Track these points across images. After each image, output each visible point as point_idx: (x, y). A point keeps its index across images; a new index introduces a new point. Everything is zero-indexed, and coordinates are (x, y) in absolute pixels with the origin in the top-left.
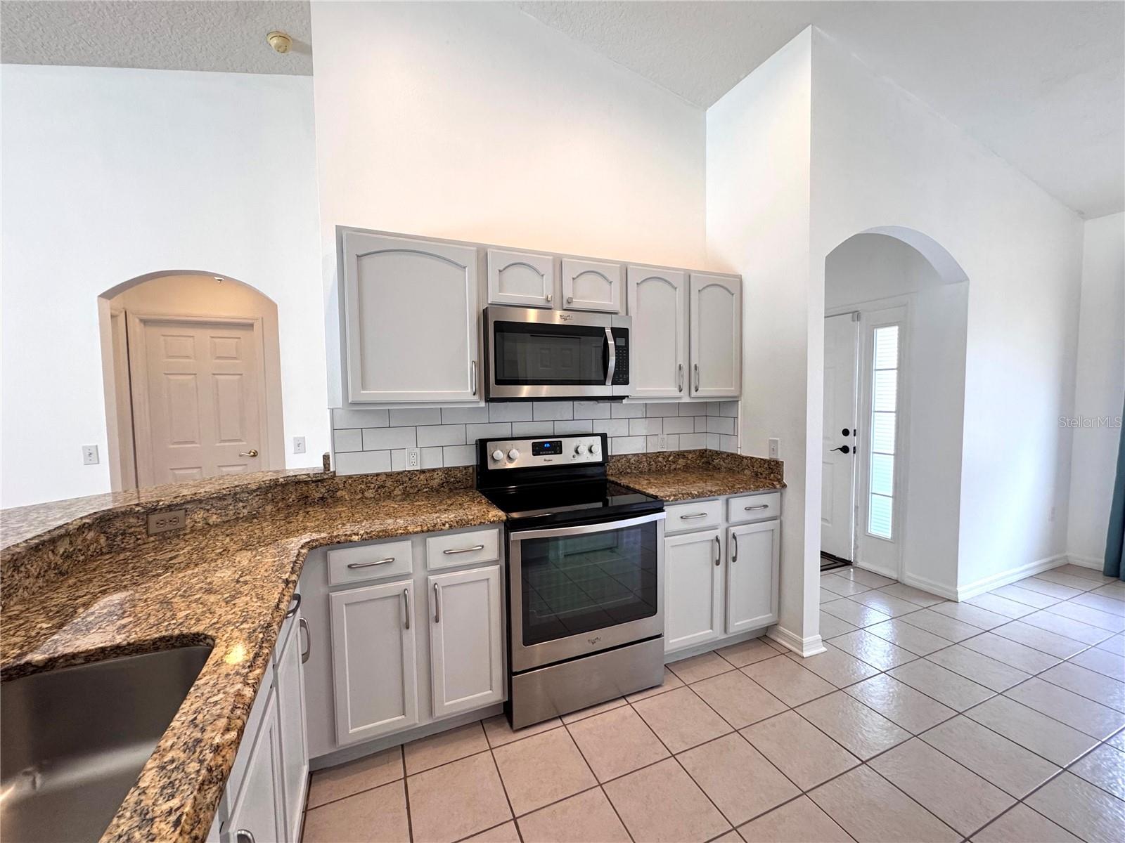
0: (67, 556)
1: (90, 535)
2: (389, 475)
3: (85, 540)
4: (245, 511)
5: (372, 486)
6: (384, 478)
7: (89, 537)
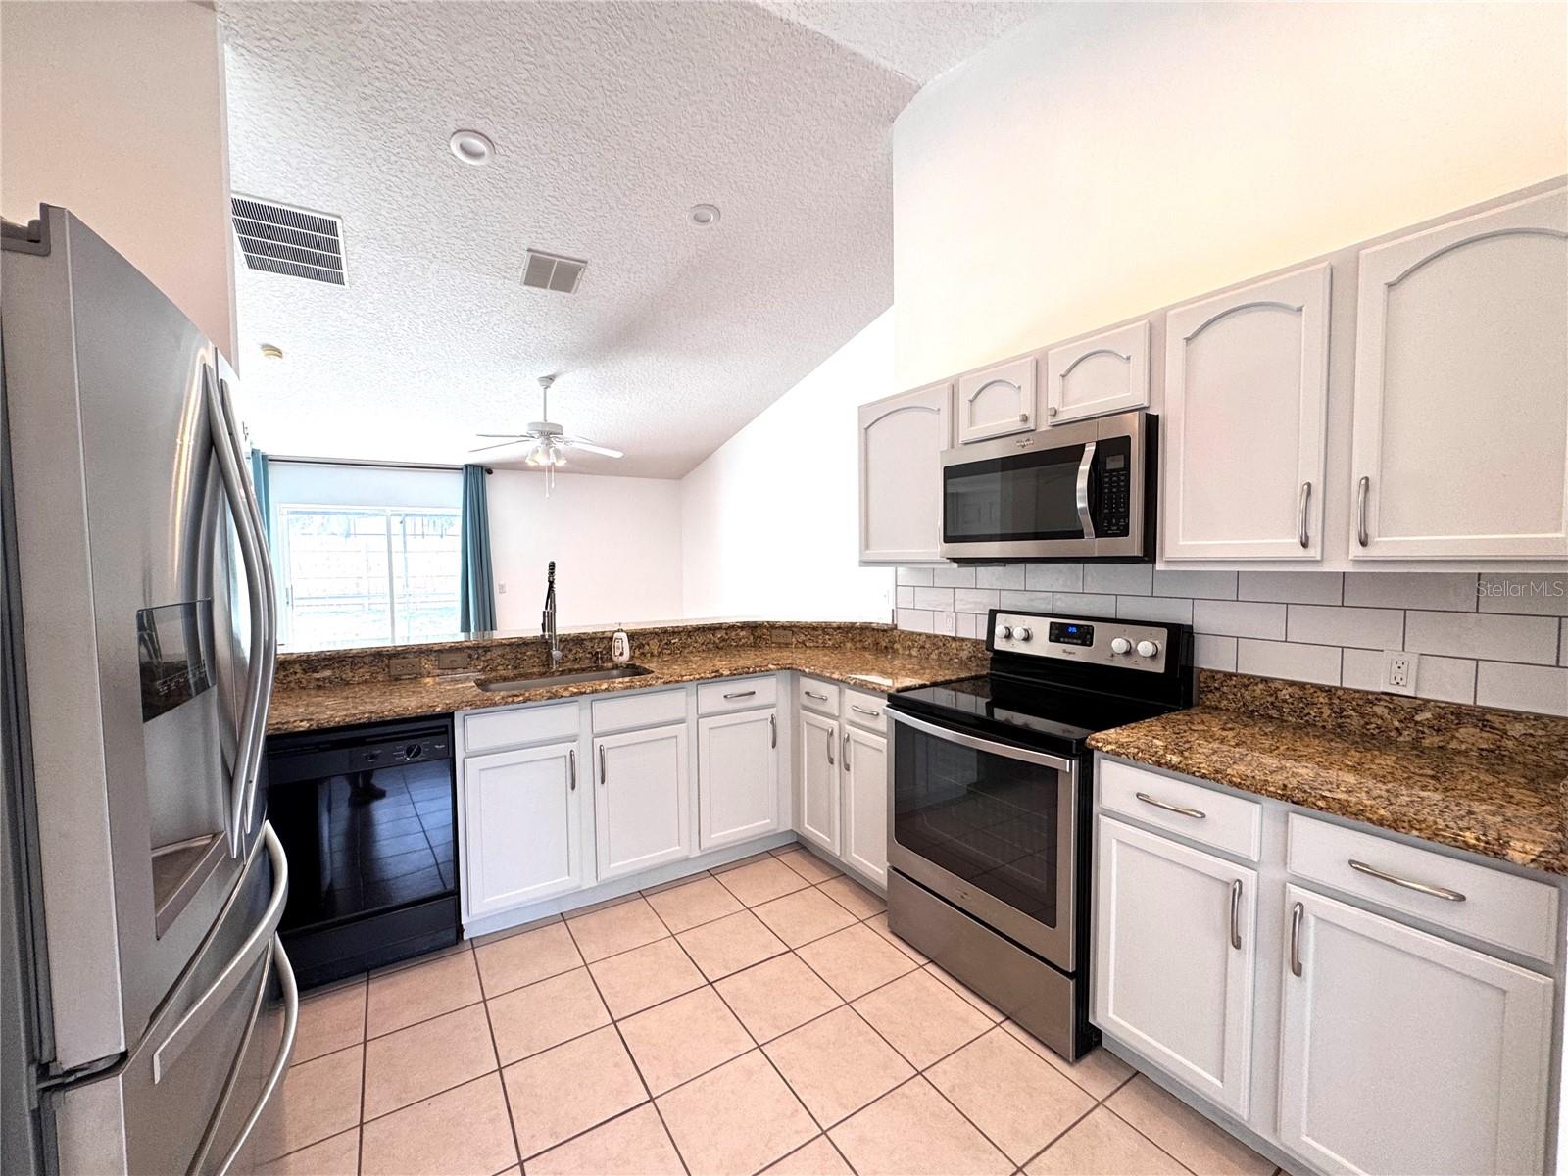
0: (723, 640)
1: (742, 633)
2: (928, 636)
3: (737, 635)
4: (830, 643)
5: (916, 644)
6: (923, 638)
7: (741, 634)
